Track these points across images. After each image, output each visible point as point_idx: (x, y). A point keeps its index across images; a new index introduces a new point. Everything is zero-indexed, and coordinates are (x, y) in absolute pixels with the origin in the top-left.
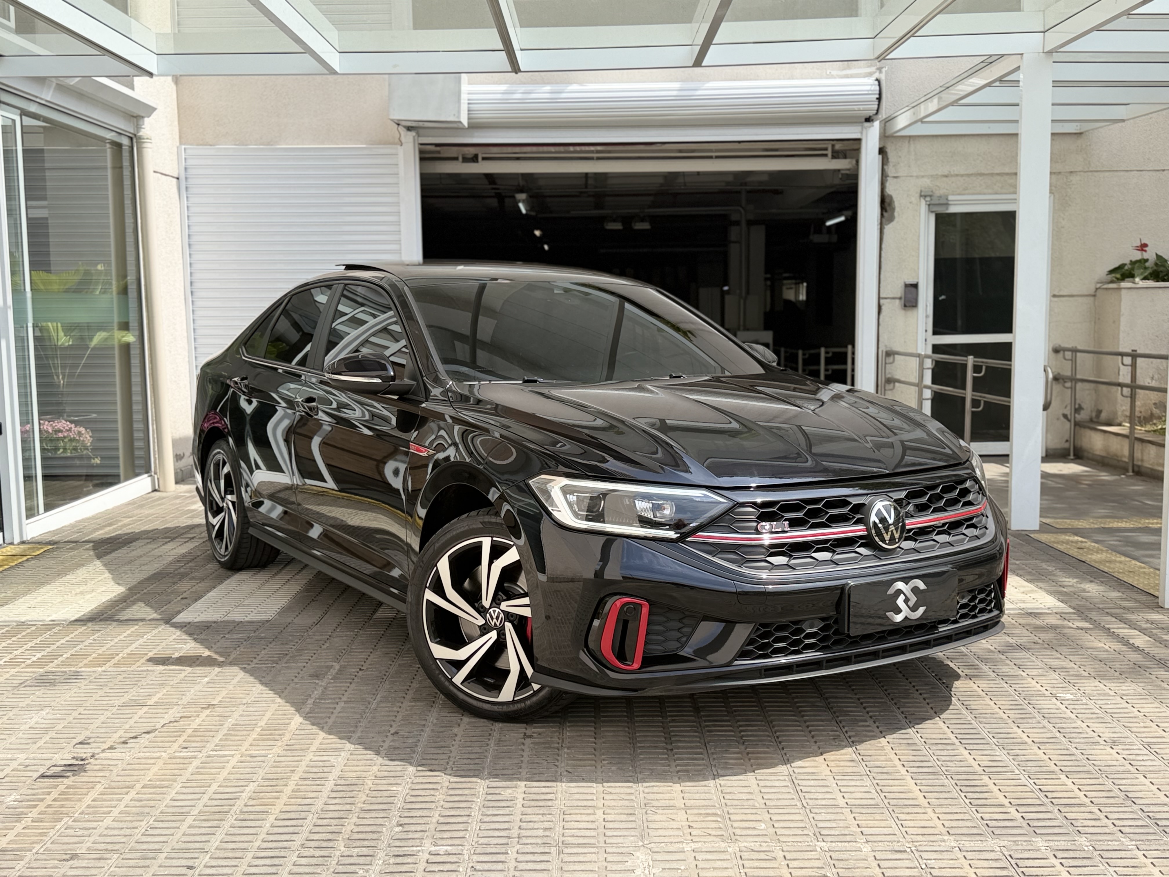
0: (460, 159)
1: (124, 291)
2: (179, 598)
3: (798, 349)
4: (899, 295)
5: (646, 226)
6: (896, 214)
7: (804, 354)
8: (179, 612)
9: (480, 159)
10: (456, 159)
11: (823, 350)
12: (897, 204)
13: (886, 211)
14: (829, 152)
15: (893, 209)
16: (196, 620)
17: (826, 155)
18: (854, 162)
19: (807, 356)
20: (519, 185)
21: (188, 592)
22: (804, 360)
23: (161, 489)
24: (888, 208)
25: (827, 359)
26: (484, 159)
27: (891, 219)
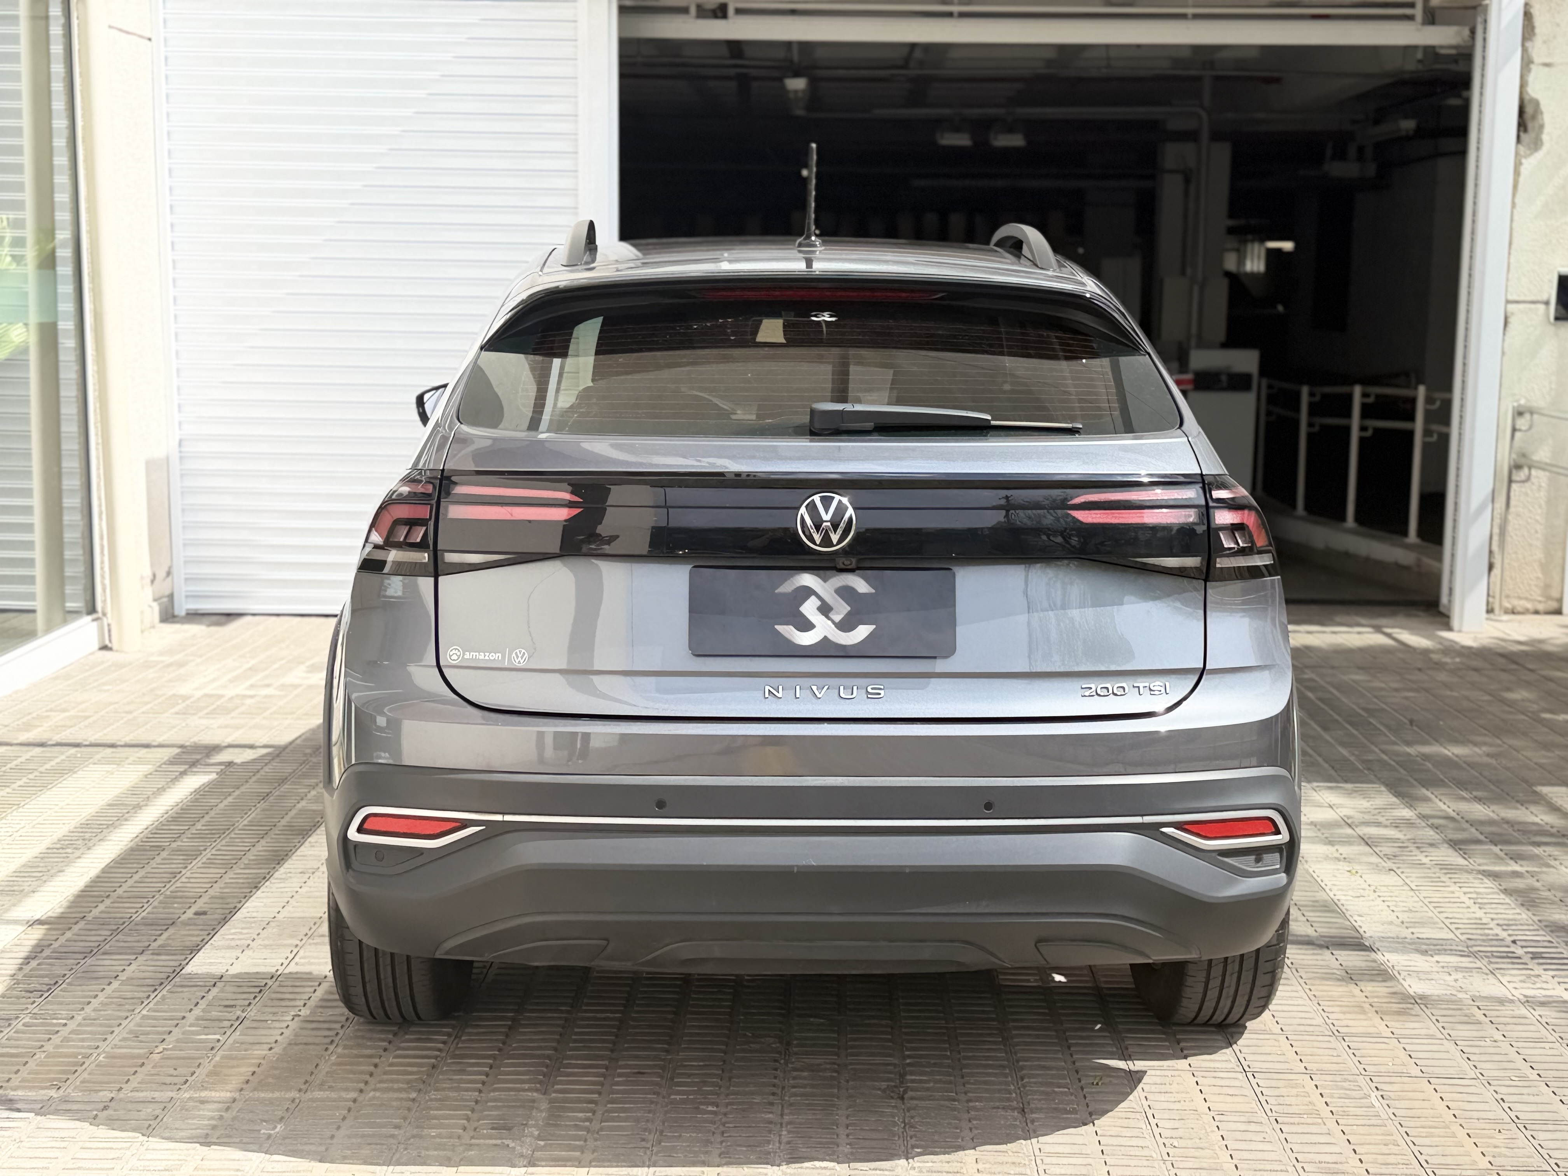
0: (693, 10)
1: (48, 262)
2: (190, 913)
3: (1302, 383)
4: (1545, 298)
5: (1016, 141)
6: (1545, 137)
7: (1312, 394)
8: (195, 949)
9: (731, 11)
10: (684, 10)
11: (1357, 391)
12: (1547, 118)
13: (1526, 131)
14: (1418, 12)
15: (1542, 127)
16: (233, 971)
17: (1410, 18)
18: (1466, 32)
19: (1317, 398)
20: (791, 61)
21: (205, 898)
22: (1311, 405)
23: (115, 645)
24: (1530, 125)
25: (1365, 407)
26: (739, 11)
27: (1537, 144)
